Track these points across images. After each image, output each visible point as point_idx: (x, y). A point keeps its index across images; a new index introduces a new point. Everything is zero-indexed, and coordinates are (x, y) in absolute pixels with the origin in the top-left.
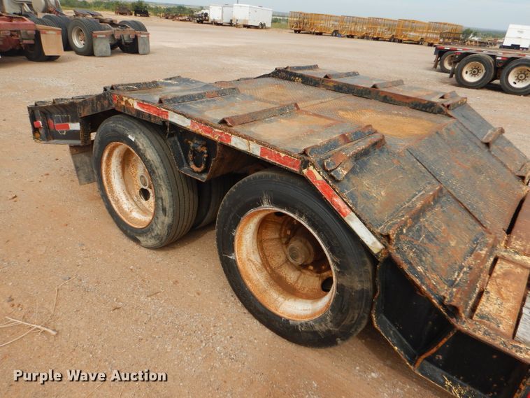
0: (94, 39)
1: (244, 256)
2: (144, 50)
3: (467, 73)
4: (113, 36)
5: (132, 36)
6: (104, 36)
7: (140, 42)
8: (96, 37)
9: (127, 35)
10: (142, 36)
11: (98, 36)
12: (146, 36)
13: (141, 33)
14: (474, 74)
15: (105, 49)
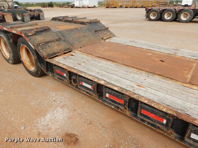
0: (24, 16)
1: (24, 59)
2: (42, 18)
3: (152, 16)
4: (31, 14)
5: (38, 14)
6: (27, 15)
7: (41, 16)
8: (24, 15)
9: (36, 14)
10: (41, 14)
11: (25, 15)
12: (42, 14)
13: (40, 13)
14: (154, 16)
15: (28, 19)
